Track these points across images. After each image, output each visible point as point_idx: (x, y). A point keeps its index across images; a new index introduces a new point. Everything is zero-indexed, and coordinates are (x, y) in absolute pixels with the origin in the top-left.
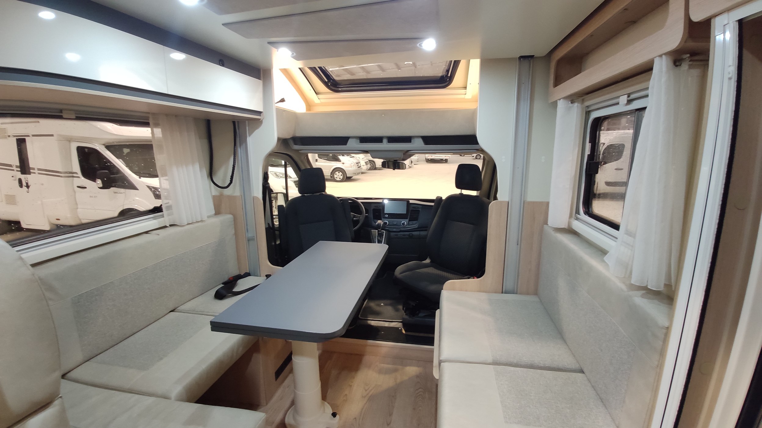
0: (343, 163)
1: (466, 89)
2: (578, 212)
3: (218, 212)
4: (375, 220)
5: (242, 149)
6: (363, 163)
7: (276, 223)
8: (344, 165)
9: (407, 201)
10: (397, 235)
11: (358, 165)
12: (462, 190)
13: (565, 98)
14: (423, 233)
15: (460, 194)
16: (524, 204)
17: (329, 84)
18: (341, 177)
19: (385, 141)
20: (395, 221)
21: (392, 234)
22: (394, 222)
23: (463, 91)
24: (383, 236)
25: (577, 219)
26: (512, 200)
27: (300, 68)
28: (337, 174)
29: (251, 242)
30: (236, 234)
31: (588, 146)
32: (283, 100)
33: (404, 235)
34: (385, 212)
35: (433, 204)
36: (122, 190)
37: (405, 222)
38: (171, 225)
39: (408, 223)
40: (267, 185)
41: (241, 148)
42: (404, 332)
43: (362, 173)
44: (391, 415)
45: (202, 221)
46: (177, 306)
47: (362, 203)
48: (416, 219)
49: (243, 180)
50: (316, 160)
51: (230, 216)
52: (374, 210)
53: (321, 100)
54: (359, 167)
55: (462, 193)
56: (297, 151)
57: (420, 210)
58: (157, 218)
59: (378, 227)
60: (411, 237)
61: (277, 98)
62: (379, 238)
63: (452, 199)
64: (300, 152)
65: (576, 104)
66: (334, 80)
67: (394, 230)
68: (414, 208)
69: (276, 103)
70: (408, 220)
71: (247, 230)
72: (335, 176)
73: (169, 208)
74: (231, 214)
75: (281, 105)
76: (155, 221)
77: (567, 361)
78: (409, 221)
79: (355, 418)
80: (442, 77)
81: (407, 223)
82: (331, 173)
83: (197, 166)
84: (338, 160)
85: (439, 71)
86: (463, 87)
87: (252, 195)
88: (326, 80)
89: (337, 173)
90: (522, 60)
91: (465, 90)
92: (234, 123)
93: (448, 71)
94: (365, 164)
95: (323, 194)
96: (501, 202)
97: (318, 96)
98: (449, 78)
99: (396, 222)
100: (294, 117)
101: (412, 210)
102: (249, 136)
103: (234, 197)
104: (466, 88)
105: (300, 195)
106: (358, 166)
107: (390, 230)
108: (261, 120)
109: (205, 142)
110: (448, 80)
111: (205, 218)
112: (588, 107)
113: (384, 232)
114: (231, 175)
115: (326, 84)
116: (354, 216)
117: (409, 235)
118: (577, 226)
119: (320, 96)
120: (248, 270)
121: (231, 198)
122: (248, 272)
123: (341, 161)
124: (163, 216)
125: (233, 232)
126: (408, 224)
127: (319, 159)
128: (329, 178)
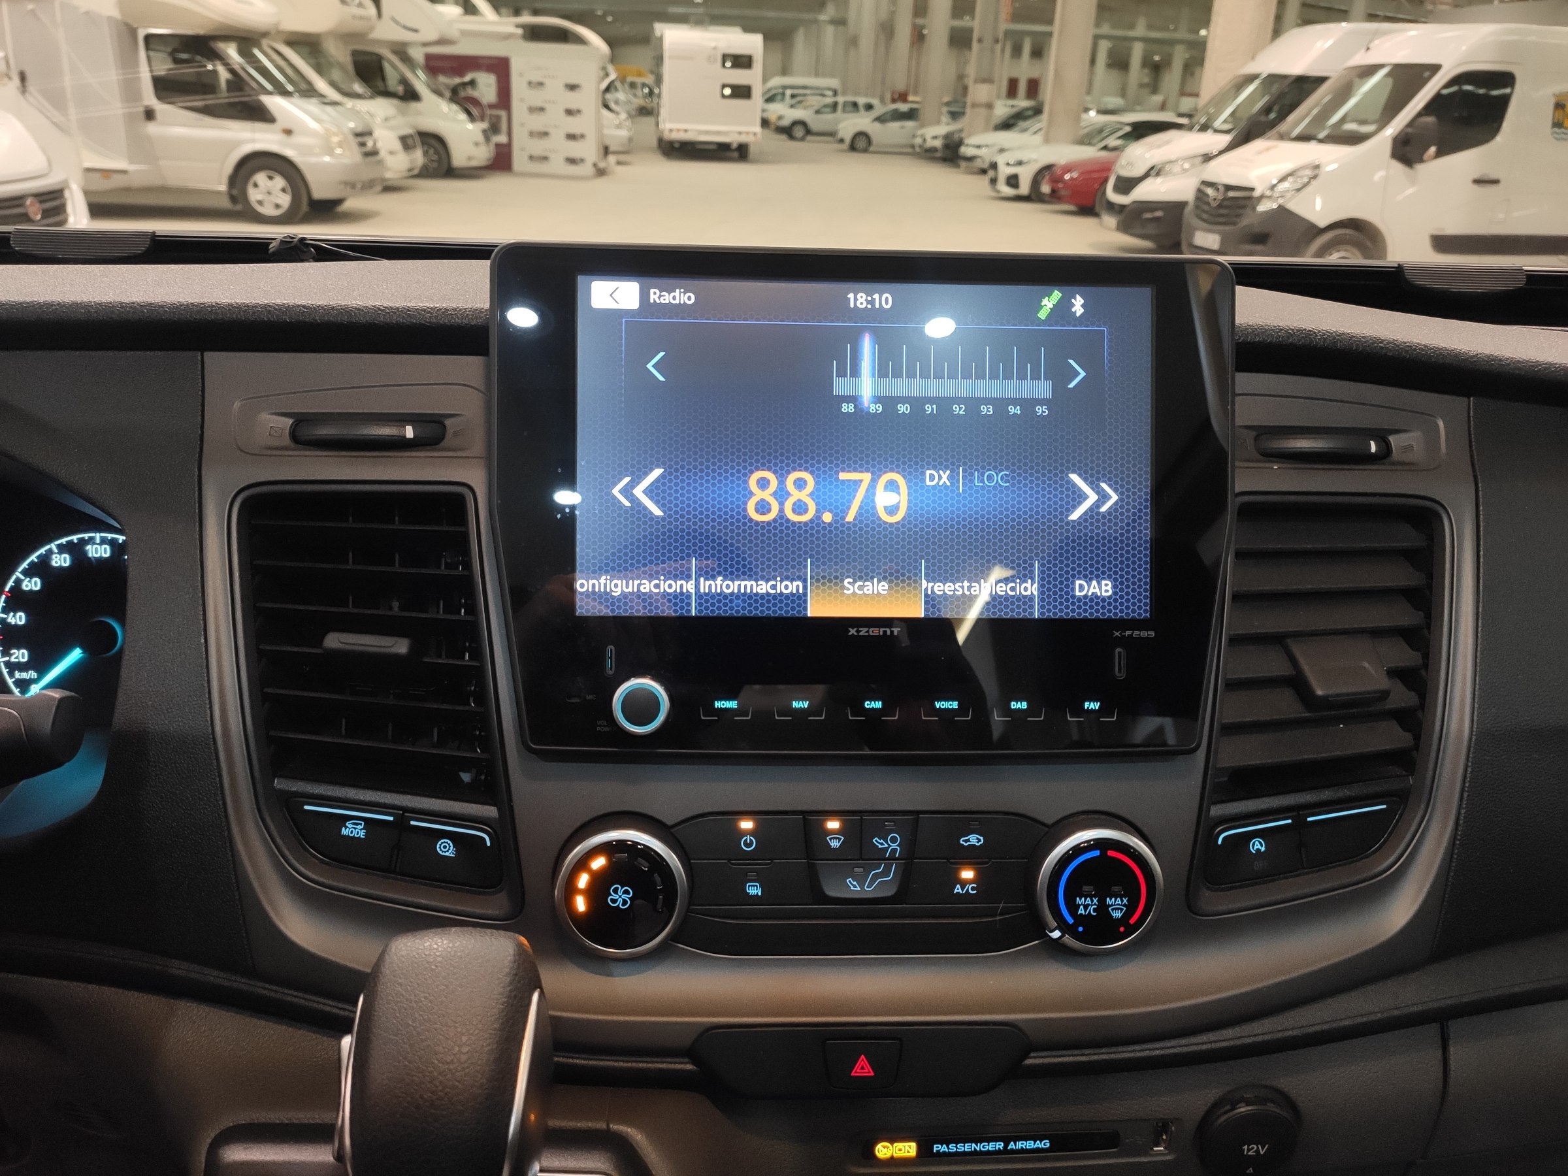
0: (288, 132)
6: (386, 139)
8: (297, 139)
10: (914, 1150)
11: (363, 145)
18: (285, 200)
28: (260, 183)
33: (1071, 1141)
43: (389, 188)
50: (149, 115)
54: (368, 157)
72: (254, 195)
82: (232, 185)
84: (260, 114)
89: (261, 178)
94: (397, 146)
106: (365, 150)
123: (274, 122)
127: (159, 107)
128: (226, 203)
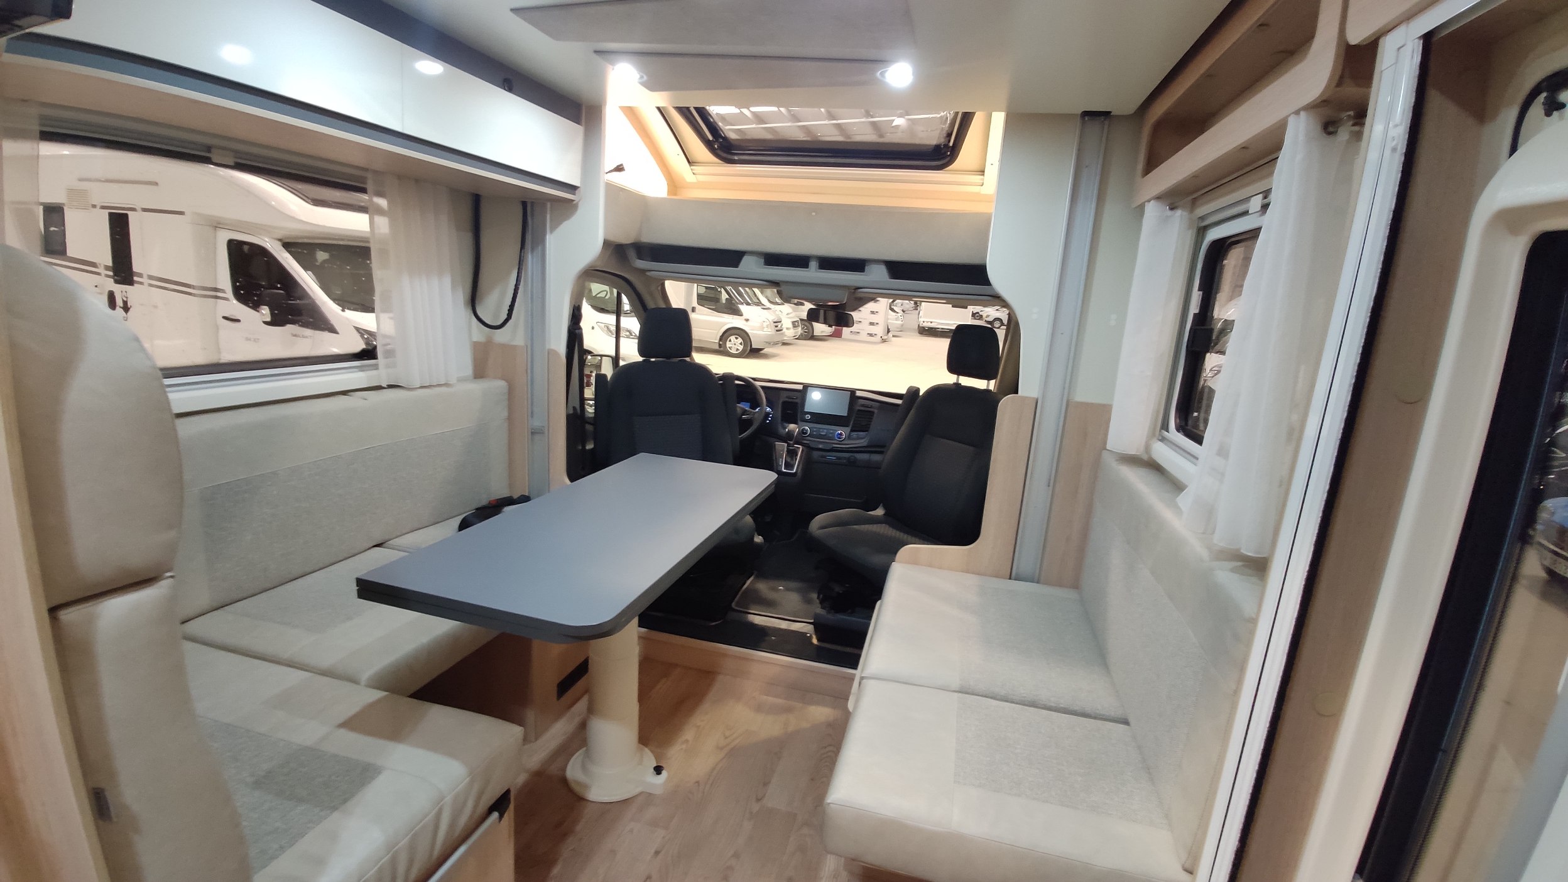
0: (747, 320)
1: (983, 175)
2: (1165, 426)
3: (479, 372)
4: (786, 425)
5: (535, 259)
6: (787, 323)
7: (590, 410)
8: (749, 323)
9: (852, 392)
10: (825, 457)
11: (776, 326)
12: (961, 377)
13: (1158, 198)
14: (876, 458)
15: (954, 384)
16: (1069, 405)
17: (716, 146)
18: (741, 348)
19: (813, 264)
20: (824, 429)
21: (816, 454)
22: (821, 430)
23: (977, 178)
24: (797, 455)
25: (1163, 439)
26: (1044, 397)
27: (659, 109)
28: (732, 340)
29: (537, 437)
30: (510, 419)
31: (1196, 296)
32: (619, 169)
33: (839, 458)
34: (807, 409)
35: (899, 402)
36: (308, 332)
37: (843, 432)
38: (391, 387)
39: (850, 434)
40: (577, 331)
41: (535, 254)
42: (815, 641)
43: (784, 344)
44: (766, 784)
45: (446, 385)
46: (387, 538)
47: (763, 387)
48: (865, 429)
49: (532, 314)
50: (693, 310)
51: (501, 384)
52: (784, 403)
53: (698, 176)
54: (777, 331)
55: (960, 382)
56: (643, 271)
57: (876, 411)
58: (364, 369)
59: (788, 438)
60: (852, 463)
61: (609, 163)
62: (789, 460)
63: (937, 392)
64: (648, 273)
65: (1178, 213)
66: (725, 139)
67: (821, 446)
68: (863, 406)
69: (607, 173)
70: (848, 429)
71: (532, 413)
72: (728, 344)
73: (390, 354)
74: (507, 381)
75: (617, 178)
76: (361, 374)
77: (1103, 700)
78: (852, 431)
79: (697, 782)
80: (937, 148)
81: (847, 435)
82: (720, 340)
83: (447, 281)
84: (737, 312)
85: (931, 137)
86: (976, 170)
87: (547, 347)
88: (711, 138)
89: (733, 338)
90: (1086, 119)
91: (982, 177)
92: (524, 204)
93: (949, 135)
94: (790, 326)
95: (685, 360)
96: (1024, 398)
97: (692, 167)
98: (950, 149)
99: (825, 431)
100: (641, 204)
101: (859, 410)
102: (551, 232)
103: (515, 346)
104: (984, 172)
105: (641, 359)
106: (777, 328)
107: (813, 445)
108: (575, 202)
109: (468, 238)
110: (949, 153)
111: (453, 381)
112: (1202, 218)
113: (799, 448)
114: (510, 304)
115: (709, 144)
116: (744, 412)
117: (848, 459)
118: (1162, 453)
119: (697, 169)
120: (527, 491)
121: (508, 350)
122: (527, 494)
123: (742, 315)
124: (376, 367)
125: (505, 414)
126: (849, 437)
127: (699, 308)
128: (717, 347)
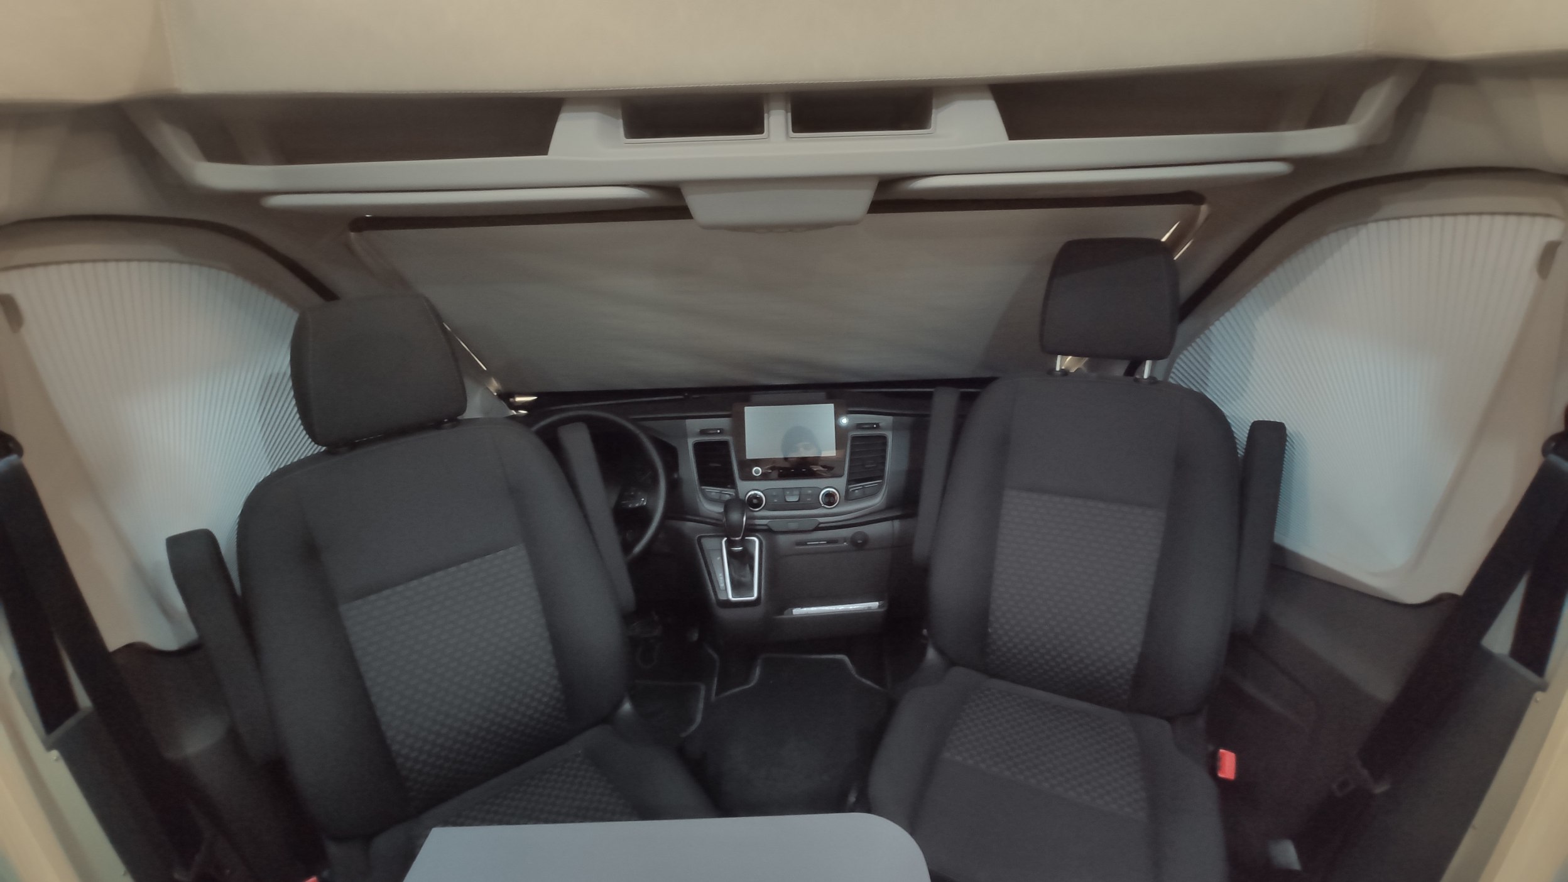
4: (713, 491)
10: (804, 543)
19: (777, 120)
20: (794, 487)
21: (783, 540)
22: (788, 492)
24: (752, 558)
33: (830, 542)
34: (750, 455)
37: (833, 489)
39: (847, 491)
48: (875, 473)
52: (698, 446)
57: (889, 435)
60: (860, 544)
62: (739, 575)
67: (793, 525)
70: (841, 482)
78: (849, 482)
81: (843, 493)
99: (797, 492)
101: (854, 438)
107: (776, 525)
113: (753, 542)
117: (850, 540)
126: (847, 497)
